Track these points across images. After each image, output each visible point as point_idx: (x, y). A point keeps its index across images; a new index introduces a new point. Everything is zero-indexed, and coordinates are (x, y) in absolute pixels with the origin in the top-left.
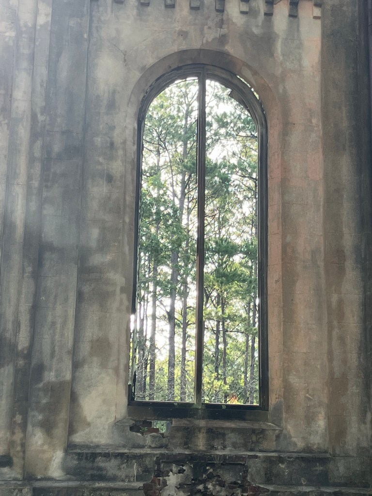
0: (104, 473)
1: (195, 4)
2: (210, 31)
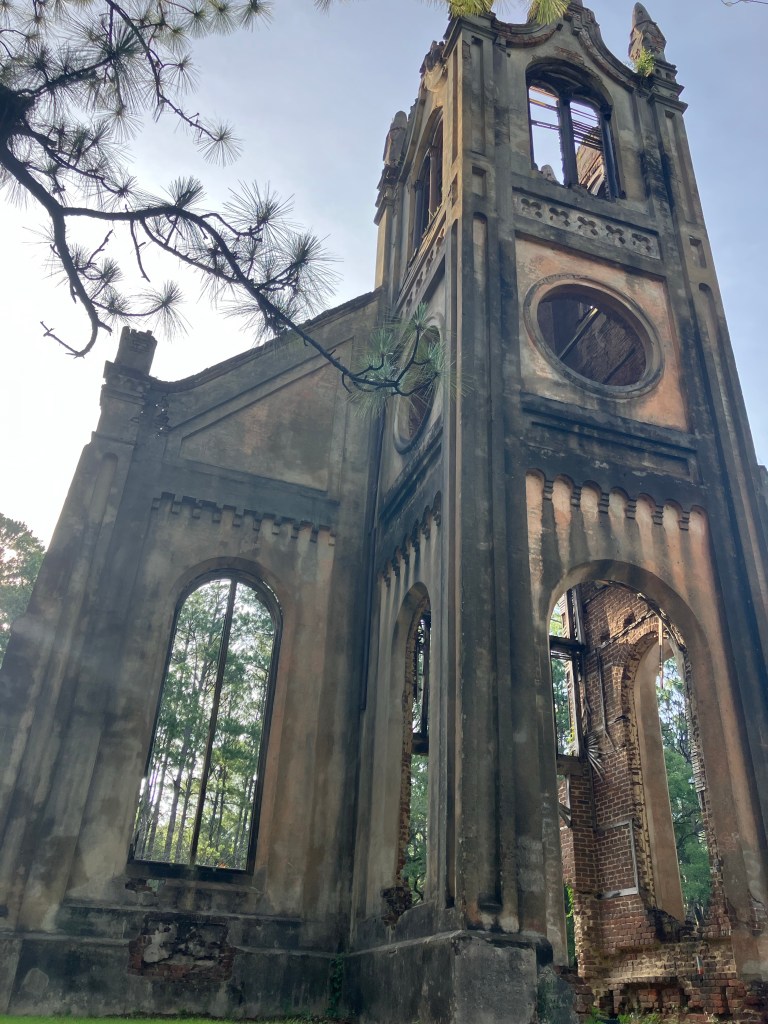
1: (238, 522)
2: (246, 544)
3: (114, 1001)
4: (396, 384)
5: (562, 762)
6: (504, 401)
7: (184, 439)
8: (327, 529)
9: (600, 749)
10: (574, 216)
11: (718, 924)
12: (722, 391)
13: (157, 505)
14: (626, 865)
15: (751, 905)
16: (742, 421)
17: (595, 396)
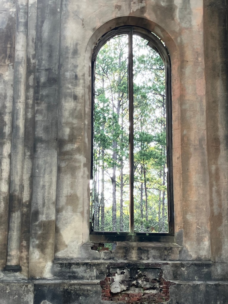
0: (76, 274)
2: (135, 5)
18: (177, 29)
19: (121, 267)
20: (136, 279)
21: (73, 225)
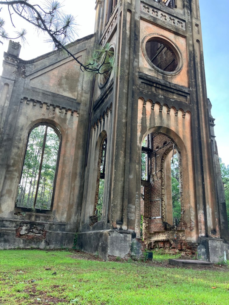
0: (5, 225)
1: (48, 108)
2: (51, 115)
3: (11, 245)
4: (98, 70)
5: (142, 182)
6: (133, 74)
7: (30, 80)
8: (76, 112)
9: (153, 179)
10: (160, 13)
11: (181, 227)
12: (199, 75)
13: (22, 101)
14: (158, 210)
15: (191, 223)
16: (204, 85)
17: (161, 74)
18: (67, 128)
19: (27, 223)
20: (33, 229)
21: (7, 203)
